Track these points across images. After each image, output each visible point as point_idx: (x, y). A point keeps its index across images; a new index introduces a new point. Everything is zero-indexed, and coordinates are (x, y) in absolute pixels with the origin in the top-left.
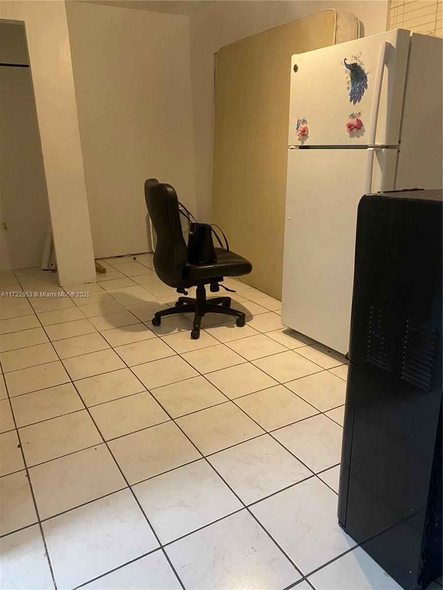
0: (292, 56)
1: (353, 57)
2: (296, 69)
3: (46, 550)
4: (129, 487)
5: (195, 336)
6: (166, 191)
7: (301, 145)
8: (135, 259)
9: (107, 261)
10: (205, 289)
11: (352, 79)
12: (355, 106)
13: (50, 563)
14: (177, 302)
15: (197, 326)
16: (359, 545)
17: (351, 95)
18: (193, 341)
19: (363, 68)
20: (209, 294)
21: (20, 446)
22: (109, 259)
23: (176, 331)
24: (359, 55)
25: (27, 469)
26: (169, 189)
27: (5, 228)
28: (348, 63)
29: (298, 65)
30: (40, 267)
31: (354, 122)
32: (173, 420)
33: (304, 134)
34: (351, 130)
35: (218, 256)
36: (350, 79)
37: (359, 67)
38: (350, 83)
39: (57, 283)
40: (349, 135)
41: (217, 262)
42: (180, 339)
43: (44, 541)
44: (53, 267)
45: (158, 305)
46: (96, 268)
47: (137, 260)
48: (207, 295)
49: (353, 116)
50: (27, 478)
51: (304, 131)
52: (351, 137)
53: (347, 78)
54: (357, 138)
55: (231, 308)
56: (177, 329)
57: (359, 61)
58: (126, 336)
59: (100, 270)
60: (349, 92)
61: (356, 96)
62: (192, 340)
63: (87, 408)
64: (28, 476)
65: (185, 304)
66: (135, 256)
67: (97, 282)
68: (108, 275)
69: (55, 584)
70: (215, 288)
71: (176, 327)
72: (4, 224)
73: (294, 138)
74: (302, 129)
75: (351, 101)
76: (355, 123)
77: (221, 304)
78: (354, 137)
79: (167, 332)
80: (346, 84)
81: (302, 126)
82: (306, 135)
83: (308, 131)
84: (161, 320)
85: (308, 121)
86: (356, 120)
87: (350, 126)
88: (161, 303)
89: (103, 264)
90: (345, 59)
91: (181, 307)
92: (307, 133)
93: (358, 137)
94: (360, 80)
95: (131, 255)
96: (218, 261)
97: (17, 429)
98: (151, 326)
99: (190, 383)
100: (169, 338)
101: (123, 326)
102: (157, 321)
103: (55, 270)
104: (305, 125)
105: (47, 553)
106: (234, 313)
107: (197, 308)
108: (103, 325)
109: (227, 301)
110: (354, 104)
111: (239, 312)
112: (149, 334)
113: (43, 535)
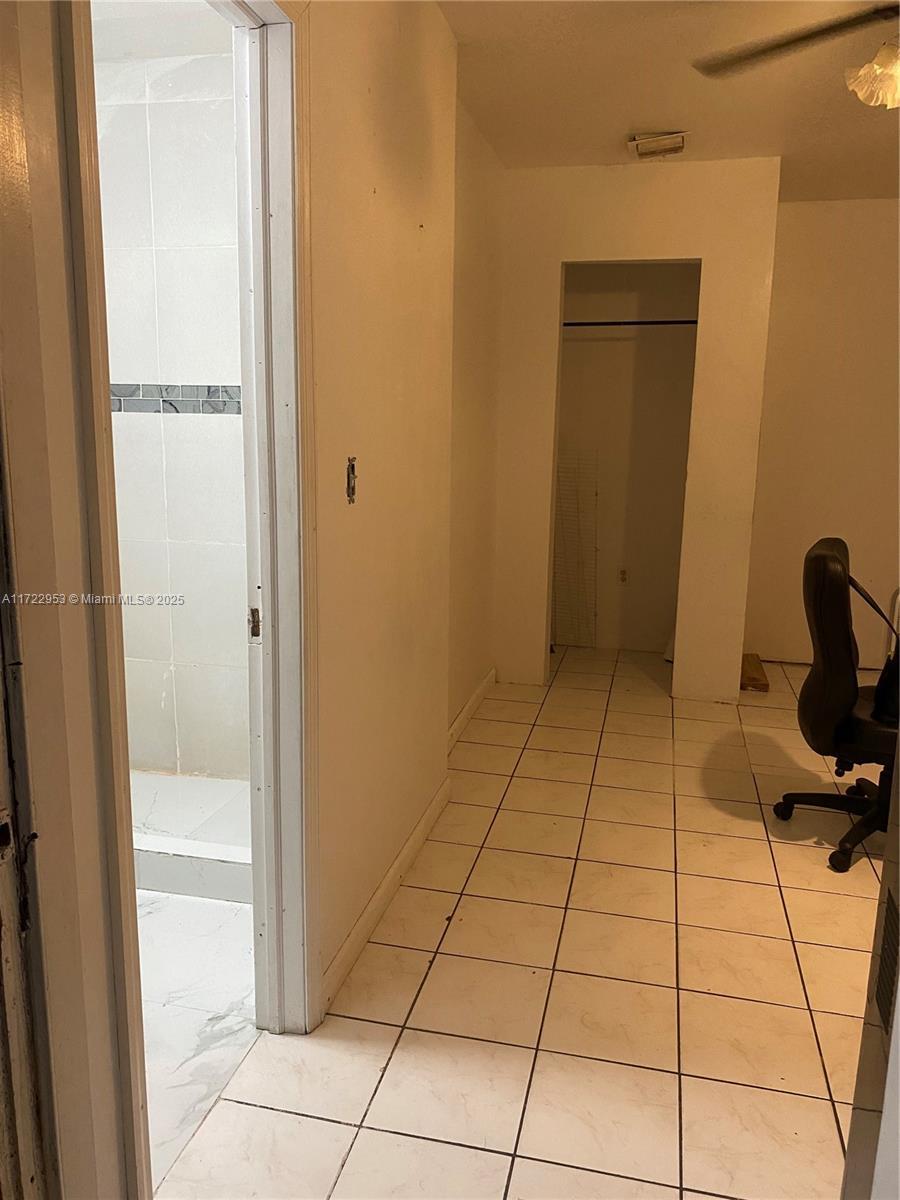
3: (387, 1064)
4: (537, 1049)
5: (838, 863)
13: (380, 1082)
18: (830, 872)
21: (449, 919)
23: (810, 842)
25: (436, 953)
27: (624, 580)
32: (678, 989)
42: (808, 860)
43: (392, 1053)
50: (429, 964)
56: (814, 839)
58: (716, 818)
59: (759, 685)
62: (827, 870)
63: (566, 908)
64: (431, 962)
65: (866, 795)
67: (737, 706)
71: (816, 835)
79: (792, 838)
84: (794, 811)
97: (461, 895)
98: (769, 815)
99: (759, 944)
102: (784, 810)
105: (385, 1068)
108: (690, 785)
112: (758, 828)
113: (396, 1044)
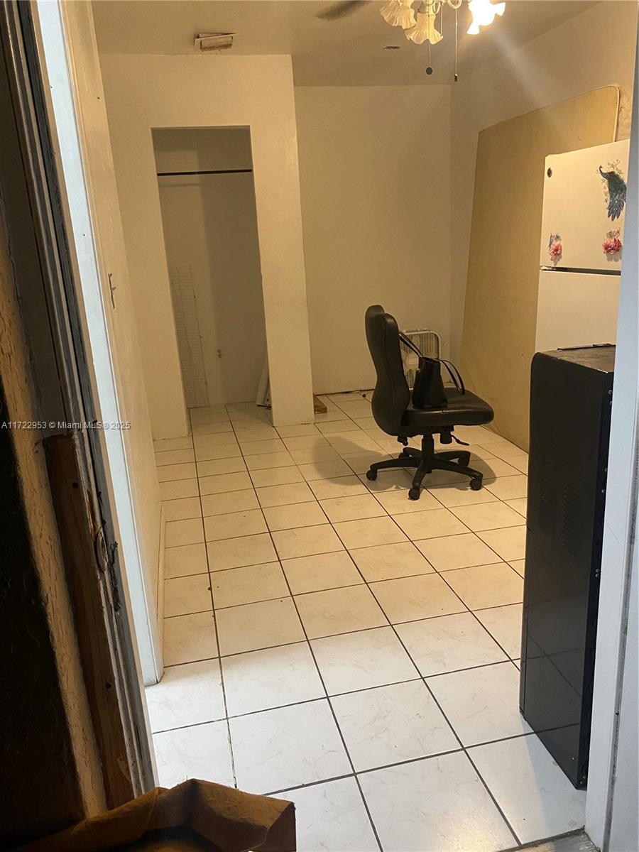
0: (546, 158)
1: (609, 164)
2: (550, 173)
3: (222, 680)
4: (308, 641)
5: (414, 495)
6: (386, 322)
7: (553, 266)
8: (364, 396)
9: (331, 397)
10: (433, 440)
11: (610, 190)
12: (614, 222)
13: (224, 691)
14: (402, 454)
15: (417, 484)
16: (535, 732)
17: (609, 209)
18: (412, 501)
19: (621, 177)
20: (439, 447)
21: (210, 589)
22: (335, 396)
23: (393, 488)
24: (616, 162)
25: (214, 610)
26: (389, 321)
27: (220, 356)
28: (604, 171)
29: (551, 169)
30: (255, 402)
31: (611, 242)
32: (367, 583)
33: (557, 252)
34: (608, 252)
35: (448, 401)
36: (607, 190)
37: (617, 177)
38: (609, 195)
39: (270, 422)
40: (606, 258)
41: (446, 407)
42: (395, 498)
43: (222, 674)
44: (267, 404)
45: (380, 454)
46: (315, 407)
47: (366, 398)
48: (435, 448)
49: (610, 235)
50: (213, 618)
51: (556, 250)
52: (608, 260)
53: (605, 188)
54: (615, 263)
55: (469, 466)
56: (394, 486)
57: (617, 169)
58: (336, 489)
59: (320, 409)
60: (607, 205)
61: (614, 211)
62: (409, 501)
63: (279, 561)
64: (214, 616)
65: (410, 456)
66: (365, 393)
67: (314, 424)
68: (330, 415)
69: (226, 709)
70: (446, 439)
71: (394, 484)
72: (219, 351)
73: (546, 259)
74: (554, 248)
75: (609, 216)
76: (612, 244)
77: (456, 461)
78: (611, 260)
79: (383, 489)
80: (604, 195)
81: (556, 243)
82: (559, 254)
83: (561, 250)
84: (378, 474)
85: (561, 237)
86: (613, 240)
87: (607, 247)
88: (384, 453)
89: (324, 400)
90: (601, 167)
91: (406, 459)
92: (561, 253)
93: (616, 260)
94: (619, 192)
95: (361, 391)
96: (449, 406)
97: (209, 573)
98: (365, 479)
99: (396, 548)
100: (381, 496)
101: (334, 478)
102: (372, 475)
103: (270, 407)
104: (558, 243)
105: (223, 683)
106: (470, 472)
107: (422, 462)
108: (312, 474)
109: (465, 456)
110: (613, 220)
111: (475, 471)
112: (361, 488)
113: (221, 668)
